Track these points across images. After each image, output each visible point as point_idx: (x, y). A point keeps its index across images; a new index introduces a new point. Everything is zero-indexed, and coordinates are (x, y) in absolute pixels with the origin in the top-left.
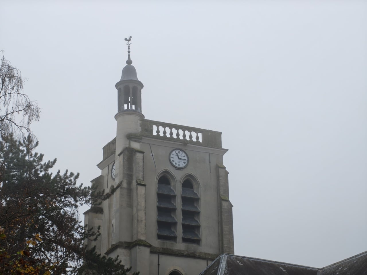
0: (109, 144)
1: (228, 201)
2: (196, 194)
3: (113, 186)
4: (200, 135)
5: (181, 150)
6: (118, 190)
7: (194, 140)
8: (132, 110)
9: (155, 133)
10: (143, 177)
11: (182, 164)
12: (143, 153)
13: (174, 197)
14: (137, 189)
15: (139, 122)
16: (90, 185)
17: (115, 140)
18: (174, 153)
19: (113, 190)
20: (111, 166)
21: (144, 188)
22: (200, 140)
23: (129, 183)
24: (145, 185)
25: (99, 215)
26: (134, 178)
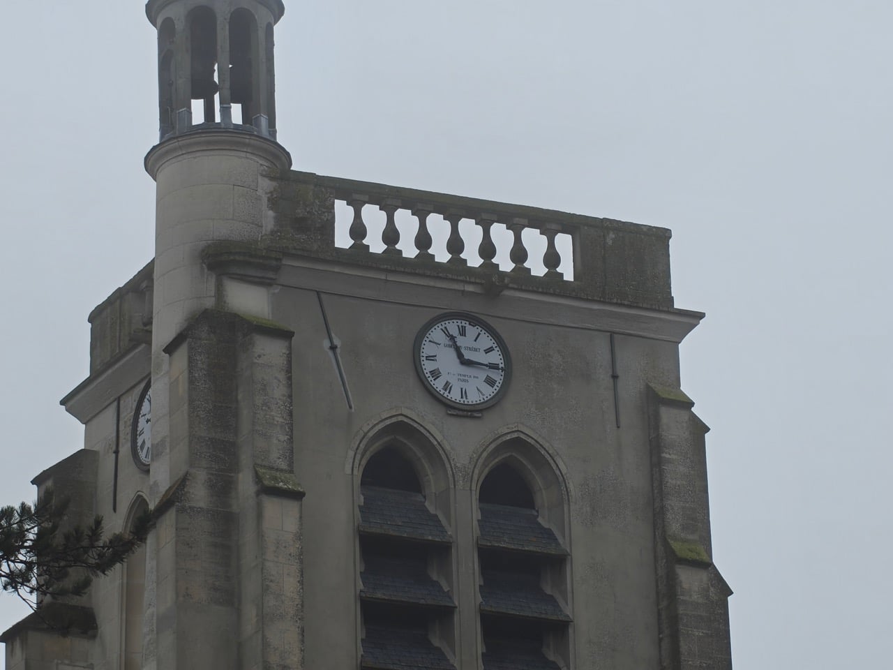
1: (706, 565)
2: (549, 534)
4: (564, 243)
5: (474, 321)
9: (343, 240)
10: (290, 455)
14: (260, 516)
15: (265, 185)
17: (146, 275)
18: (436, 334)
19: (143, 522)
20: (130, 402)
23: (223, 487)
26: (245, 458)
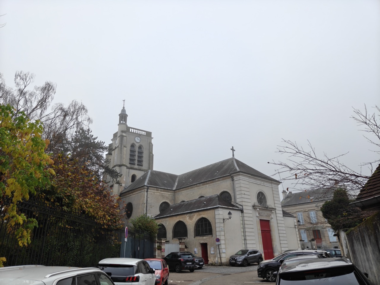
0: (115, 133)
1: (152, 153)
2: (142, 151)
3: (116, 147)
4: (145, 133)
5: (139, 137)
6: (117, 148)
7: (143, 134)
8: (123, 123)
9: (131, 131)
10: (126, 144)
11: (138, 141)
12: (126, 137)
13: (135, 151)
15: (126, 127)
16: (108, 146)
17: (117, 132)
18: (136, 138)
20: (115, 140)
21: (126, 148)
22: (145, 134)
23: (121, 146)
24: (126, 147)
25: (111, 156)
26: (123, 144)
